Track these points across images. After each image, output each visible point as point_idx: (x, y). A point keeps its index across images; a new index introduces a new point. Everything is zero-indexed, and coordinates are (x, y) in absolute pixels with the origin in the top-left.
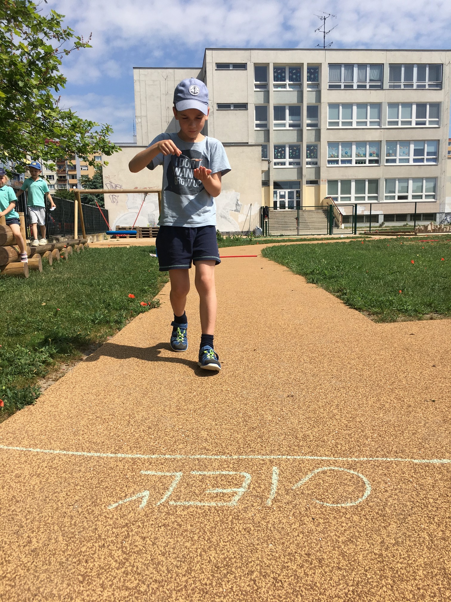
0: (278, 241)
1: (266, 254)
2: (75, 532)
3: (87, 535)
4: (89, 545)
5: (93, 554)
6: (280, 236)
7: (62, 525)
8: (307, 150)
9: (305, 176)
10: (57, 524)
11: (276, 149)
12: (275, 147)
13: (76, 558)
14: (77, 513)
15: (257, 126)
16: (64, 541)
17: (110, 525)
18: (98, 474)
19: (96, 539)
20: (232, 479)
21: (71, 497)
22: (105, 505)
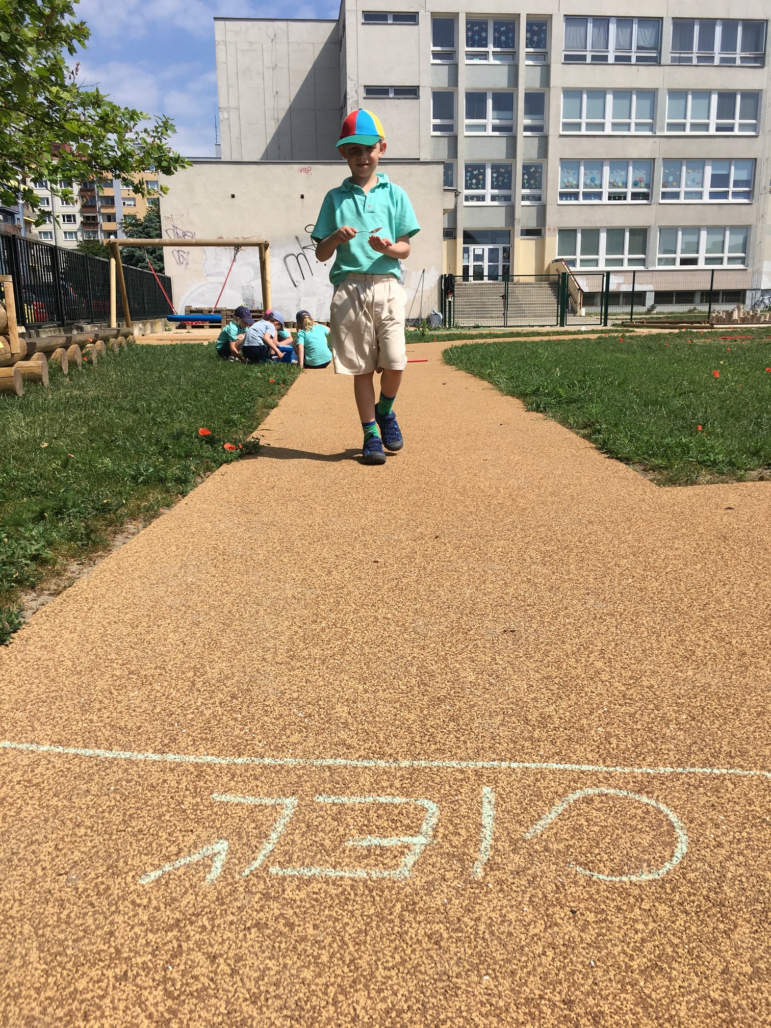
1: (450, 359)
2: (66, 940)
3: (92, 947)
4: (95, 973)
5: (102, 997)
7: (39, 922)
8: (523, 174)
9: (519, 222)
10: (30, 919)
11: (469, 172)
12: (467, 167)
13: (63, 1006)
14: (74, 893)
15: (436, 128)
16: (42, 962)
17: (142, 924)
18: (124, 800)
19: (111, 958)
20: (399, 813)
21: (65, 855)
22: (133, 873)
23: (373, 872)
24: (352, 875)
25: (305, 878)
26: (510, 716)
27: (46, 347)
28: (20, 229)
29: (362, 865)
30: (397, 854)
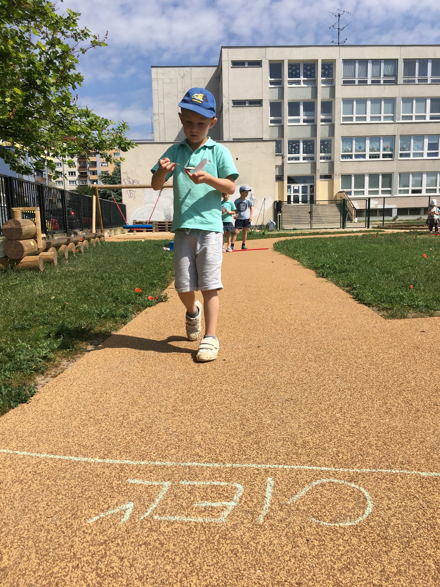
0: (291, 235)
1: (277, 248)
2: (50, 549)
3: (62, 552)
4: (63, 564)
5: (65, 576)
6: (293, 229)
7: (37, 540)
8: (321, 145)
9: (319, 171)
10: (32, 539)
11: (290, 144)
12: (289, 142)
13: (46, 580)
14: (55, 526)
15: (272, 122)
16: (37, 559)
17: (88, 542)
18: (83, 482)
19: (71, 558)
20: (223, 491)
21: (51, 508)
22: (85, 517)
23: (206, 519)
24: (195, 521)
25: (171, 521)
26: (287, 442)
27: (57, 244)
28: (46, 180)
29: (201, 515)
30: (219, 510)
